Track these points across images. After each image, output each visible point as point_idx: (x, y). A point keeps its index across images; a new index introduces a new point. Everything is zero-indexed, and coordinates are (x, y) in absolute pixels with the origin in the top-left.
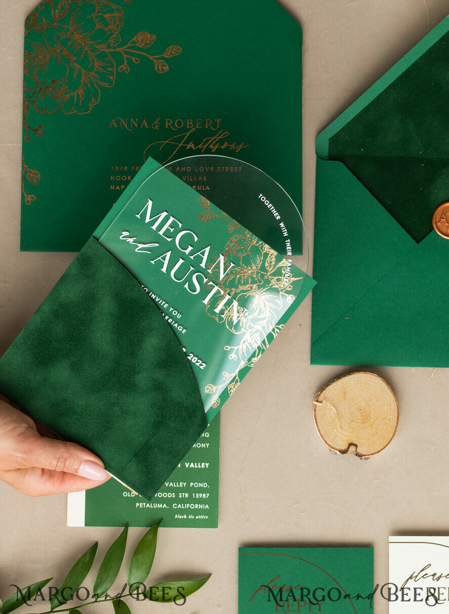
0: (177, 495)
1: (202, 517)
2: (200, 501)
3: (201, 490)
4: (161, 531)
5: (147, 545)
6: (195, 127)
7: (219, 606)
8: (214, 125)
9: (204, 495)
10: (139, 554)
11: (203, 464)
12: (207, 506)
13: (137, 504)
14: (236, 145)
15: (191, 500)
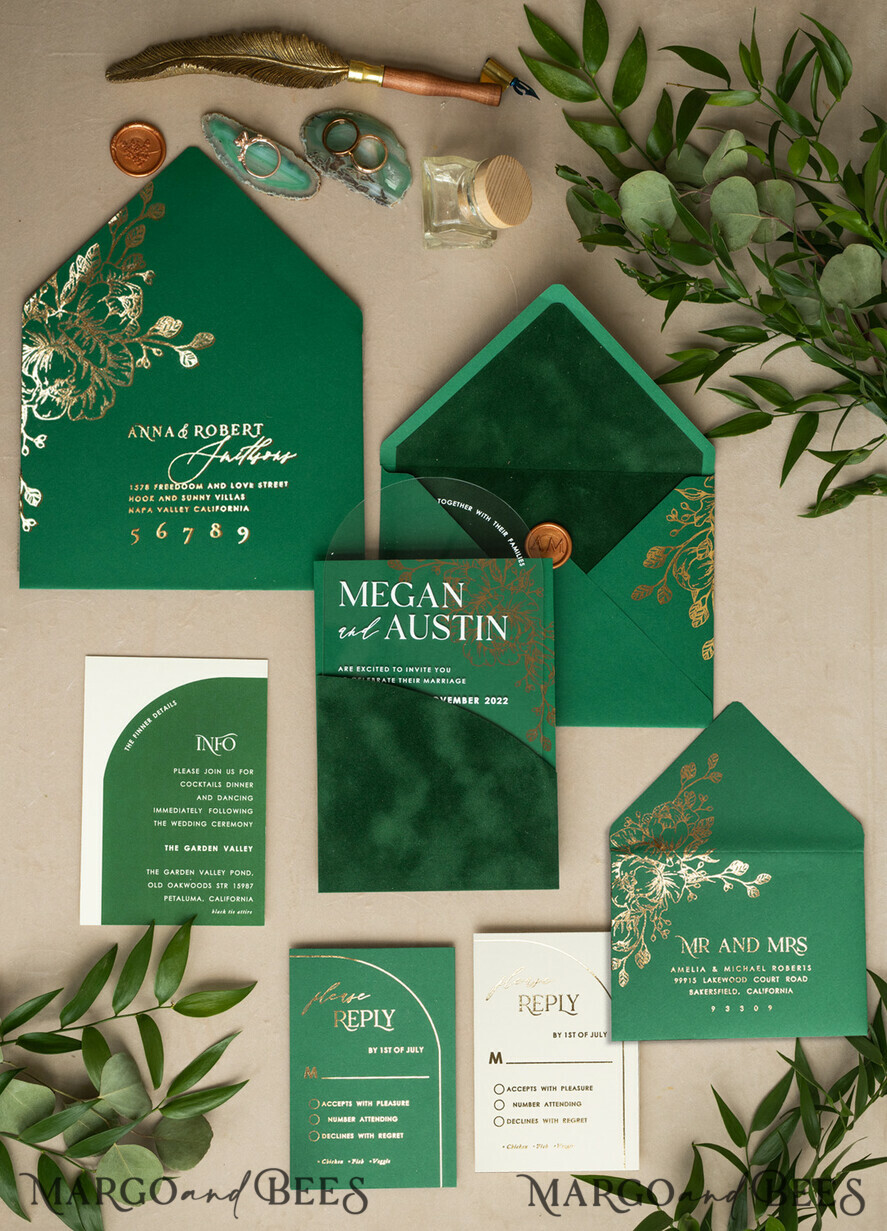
0: (214, 885)
1: (245, 912)
2: (242, 893)
3: (243, 879)
4: (196, 930)
5: (178, 948)
6: (230, 433)
7: (266, 1021)
8: (254, 430)
9: (247, 885)
10: (167, 958)
11: (245, 847)
12: (251, 899)
13: (166, 897)
14: (281, 455)
15: (232, 892)
